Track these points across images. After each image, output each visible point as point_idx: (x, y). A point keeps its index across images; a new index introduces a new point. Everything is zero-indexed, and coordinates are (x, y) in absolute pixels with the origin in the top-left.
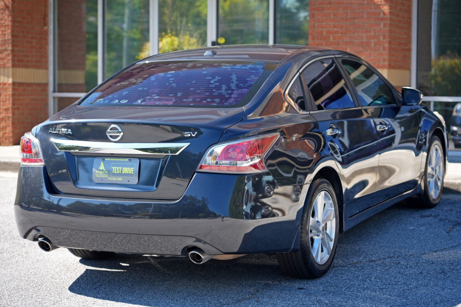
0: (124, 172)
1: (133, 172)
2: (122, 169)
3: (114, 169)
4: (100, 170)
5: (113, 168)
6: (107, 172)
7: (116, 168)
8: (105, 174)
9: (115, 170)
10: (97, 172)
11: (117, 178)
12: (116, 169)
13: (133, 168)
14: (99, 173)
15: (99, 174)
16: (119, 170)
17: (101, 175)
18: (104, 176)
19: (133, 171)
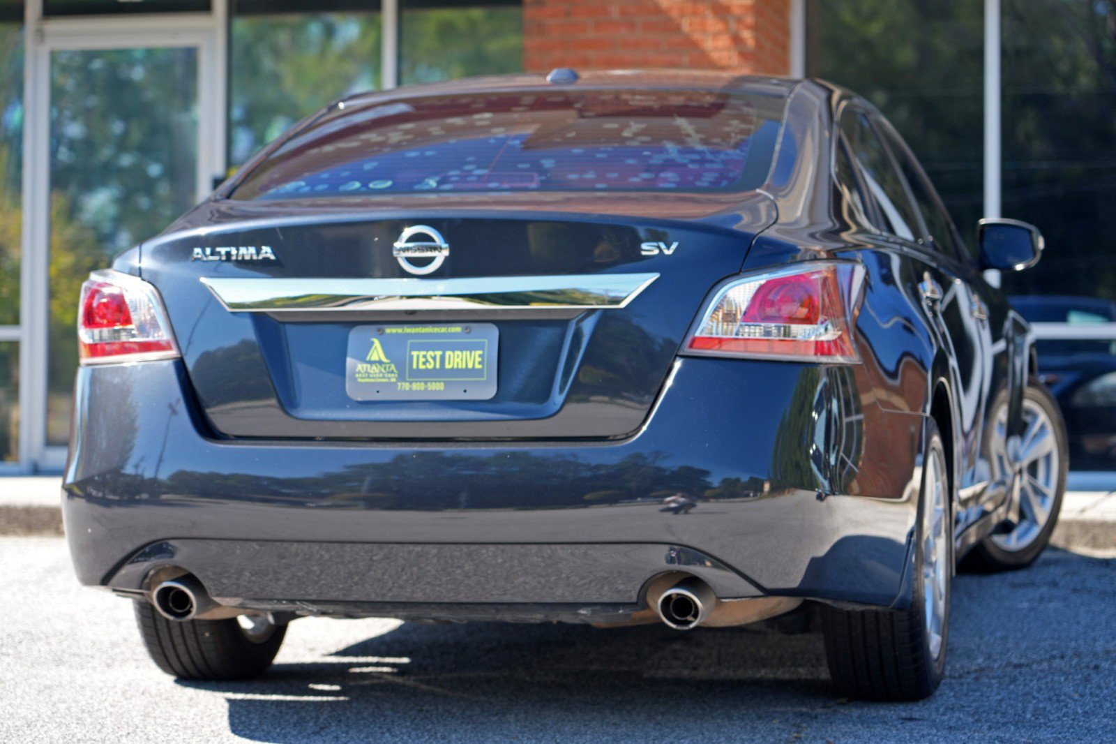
0: (449, 364)
1: (480, 363)
2: (443, 358)
3: (418, 356)
4: (371, 362)
5: (415, 353)
6: (393, 367)
7: (423, 353)
8: (389, 372)
9: (422, 360)
10: (363, 368)
11: (426, 383)
12: (425, 356)
13: (480, 352)
14: (366, 372)
15: (369, 373)
16: (434, 358)
17: (373, 378)
18: (384, 380)
19: (480, 359)
